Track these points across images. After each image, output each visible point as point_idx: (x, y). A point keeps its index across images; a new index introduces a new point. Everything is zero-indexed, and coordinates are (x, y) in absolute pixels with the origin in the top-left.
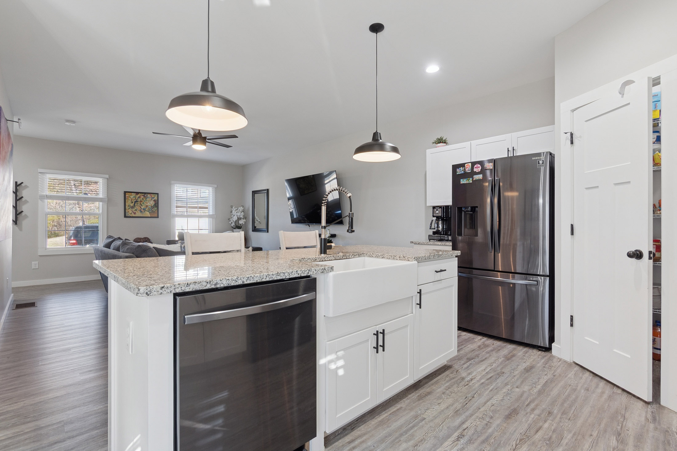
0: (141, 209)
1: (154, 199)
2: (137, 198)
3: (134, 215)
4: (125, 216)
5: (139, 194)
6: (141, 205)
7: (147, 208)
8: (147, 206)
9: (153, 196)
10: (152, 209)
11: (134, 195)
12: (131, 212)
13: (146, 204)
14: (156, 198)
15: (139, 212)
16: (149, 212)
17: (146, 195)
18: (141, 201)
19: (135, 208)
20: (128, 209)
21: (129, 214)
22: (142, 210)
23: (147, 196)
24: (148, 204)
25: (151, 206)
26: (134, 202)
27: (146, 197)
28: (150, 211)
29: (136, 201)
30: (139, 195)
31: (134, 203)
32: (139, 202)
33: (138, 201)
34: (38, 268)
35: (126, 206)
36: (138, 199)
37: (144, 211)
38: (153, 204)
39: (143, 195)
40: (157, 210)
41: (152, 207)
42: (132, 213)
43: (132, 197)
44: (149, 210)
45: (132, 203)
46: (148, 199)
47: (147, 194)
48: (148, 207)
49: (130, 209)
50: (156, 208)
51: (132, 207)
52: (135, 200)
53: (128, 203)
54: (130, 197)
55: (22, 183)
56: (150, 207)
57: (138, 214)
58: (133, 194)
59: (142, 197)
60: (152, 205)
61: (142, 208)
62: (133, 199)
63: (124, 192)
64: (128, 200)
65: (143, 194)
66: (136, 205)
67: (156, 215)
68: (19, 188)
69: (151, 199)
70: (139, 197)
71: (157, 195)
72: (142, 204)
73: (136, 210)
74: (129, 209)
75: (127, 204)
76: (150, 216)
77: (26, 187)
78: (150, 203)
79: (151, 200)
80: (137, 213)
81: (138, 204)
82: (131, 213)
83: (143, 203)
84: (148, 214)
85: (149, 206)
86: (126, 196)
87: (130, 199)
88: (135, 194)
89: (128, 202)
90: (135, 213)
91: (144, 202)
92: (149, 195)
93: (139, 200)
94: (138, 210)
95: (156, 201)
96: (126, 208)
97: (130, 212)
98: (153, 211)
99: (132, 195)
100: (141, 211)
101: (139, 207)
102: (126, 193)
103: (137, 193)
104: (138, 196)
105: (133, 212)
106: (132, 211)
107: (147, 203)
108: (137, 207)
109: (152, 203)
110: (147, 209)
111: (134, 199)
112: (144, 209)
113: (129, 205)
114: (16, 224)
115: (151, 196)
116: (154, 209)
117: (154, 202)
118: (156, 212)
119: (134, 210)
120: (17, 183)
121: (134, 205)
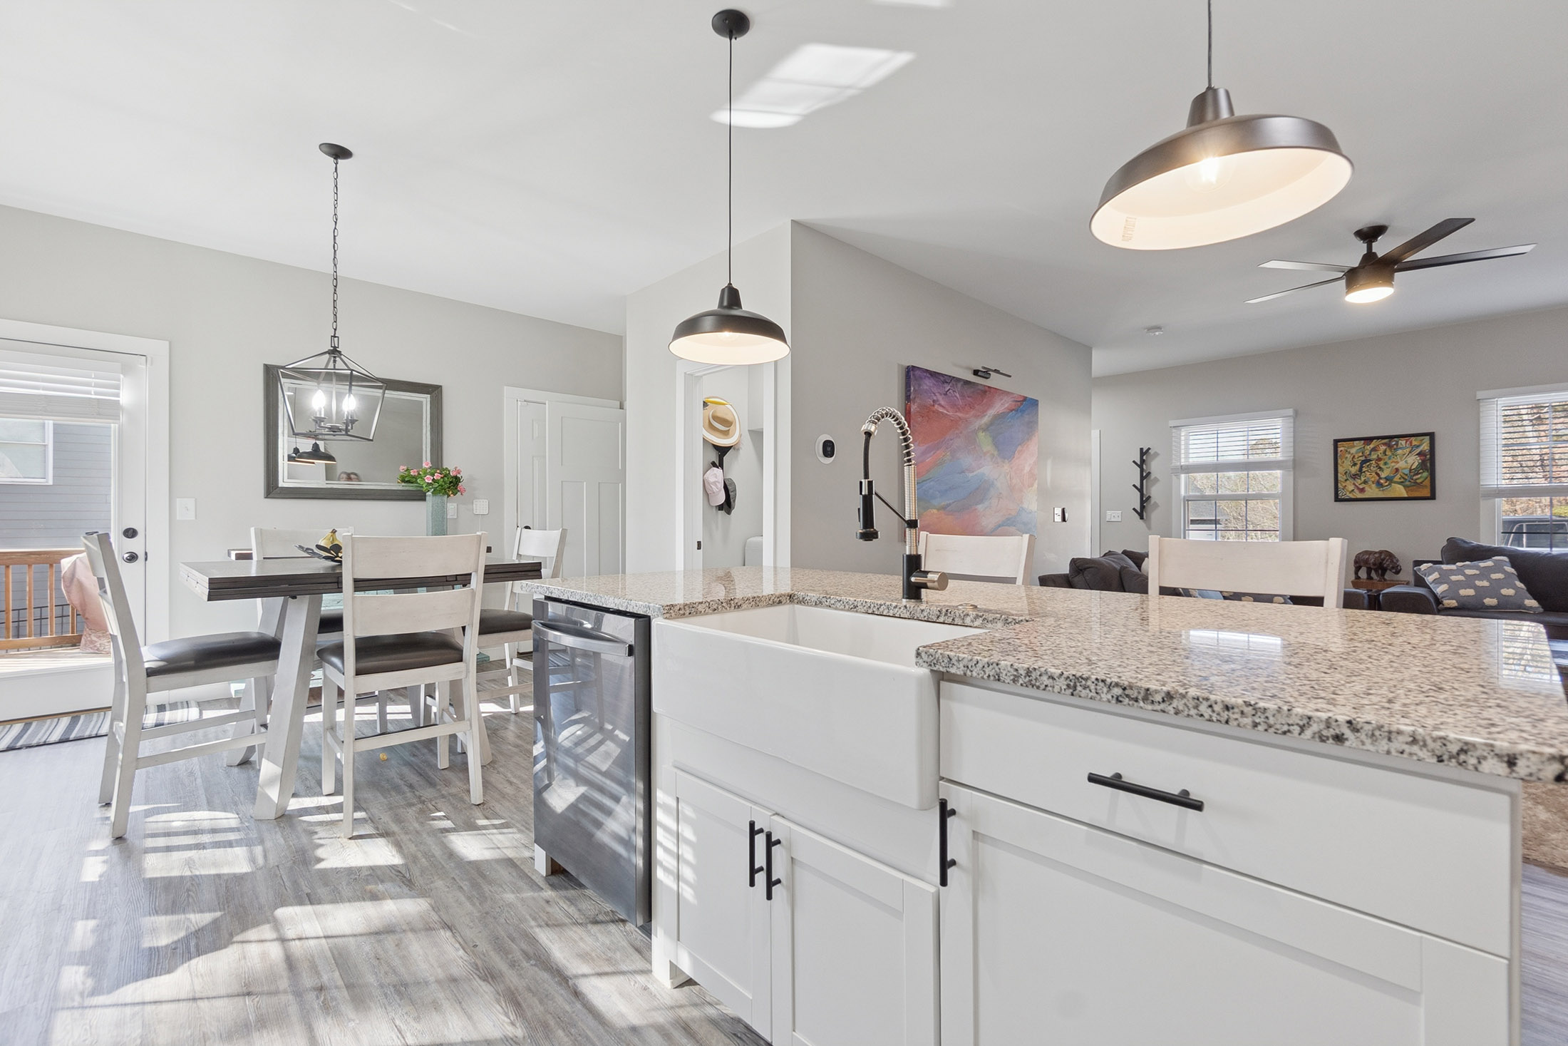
0: (1381, 478)
1: (1417, 451)
2: (1367, 452)
3: (1359, 496)
4: (1337, 499)
5: (1375, 441)
6: (1380, 468)
7: (1398, 476)
8: (1397, 470)
9: (1414, 443)
10: (1414, 478)
11: (1359, 444)
12: (1351, 487)
13: (1393, 464)
14: (1425, 446)
15: (1374, 486)
16: (1405, 487)
17: (1394, 443)
18: (1379, 459)
19: (1363, 479)
20: (1343, 480)
21: (1348, 494)
22: (1382, 481)
23: (1397, 444)
24: (1401, 464)
25: (1410, 470)
26: (1359, 462)
27: (1395, 446)
28: (1407, 483)
29: (1366, 461)
30: (1375, 443)
31: (1358, 466)
32: (1373, 462)
33: (1370, 460)
35: (1339, 475)
36: (1370, 454)
37: (1390, 484)
38: (1416, 464)
39: (1384, 444)
40: (1429, 478)
41: (1414, 472)
42: (1356, 490)
43: (1353, 451)
44: (1402, 480)
45: (1355, 464)
46: (1400, 452)
47: (1396, 439)
48: (1400, 473)
49: (1348, 482)
50: (1426, 474)
51: (1355, 476)
52: (1363, 458)
53: (1345, 466)
54: (1349, 453)
55: (1149, 449)
56: (1407, 472)
57: (1372, 491)
58: (1356, 442)
59: (1383, 448)
60: (1414, 467)
61: (1383, 475)
62: (1356, 457)
63: (1334, 440)
64: (1344, 460)
65: (1386, 441)
66: (1364, 469)
67: (1427, 493)
68: (1146, 457)
69: (1408, 450)
70: (1374, 449)
71: (1427, 438)
72: (1381, 466)
73: (1365, 482)
74: (1346, 480)
75: (1340, 469)
76: (1406, 496)
77: (1156, 454)
78: (1406, 462)
79: (1410, 452)
80: (1367, 488)
81: (1372, 468)
82: (1353, 491)
83: (1386, 464)
84: (1400, 491)
85: (1404, 469)
86: (1339, 449)
87: (1348, 456)
88: (1363, 442)
89: (1344, 465)
90: (1362, 490)
91: (1389, 462)
92: (1402, 442)
93: (1374, 456)
94: (1370, 483)
95: (1425, 456)
96: (1339, 479)
97: (1349, 488)
98: (1415, 483)
99: (1354, 447)
100: (1379, 485)
101: (1374, 474)
102: (1339, 443)
103: (1368, 440)
104: (1372, 446)
105: (1358, 488)
106: (1354, 484)
107: (1397, 462)
108: (1369, 475)
109: (1414, 461)
110: (1397, 479)
111: (1361, 454)
112: (1387, 479)
113: (1346, 472)
114: (1142, 518)
115: (1411, 443)
116: (1419, 476)
117: (1418, 458)
118: (1427, 482)
119: (1358, 482)
120: (1141, 449)
121: (1360, 470)
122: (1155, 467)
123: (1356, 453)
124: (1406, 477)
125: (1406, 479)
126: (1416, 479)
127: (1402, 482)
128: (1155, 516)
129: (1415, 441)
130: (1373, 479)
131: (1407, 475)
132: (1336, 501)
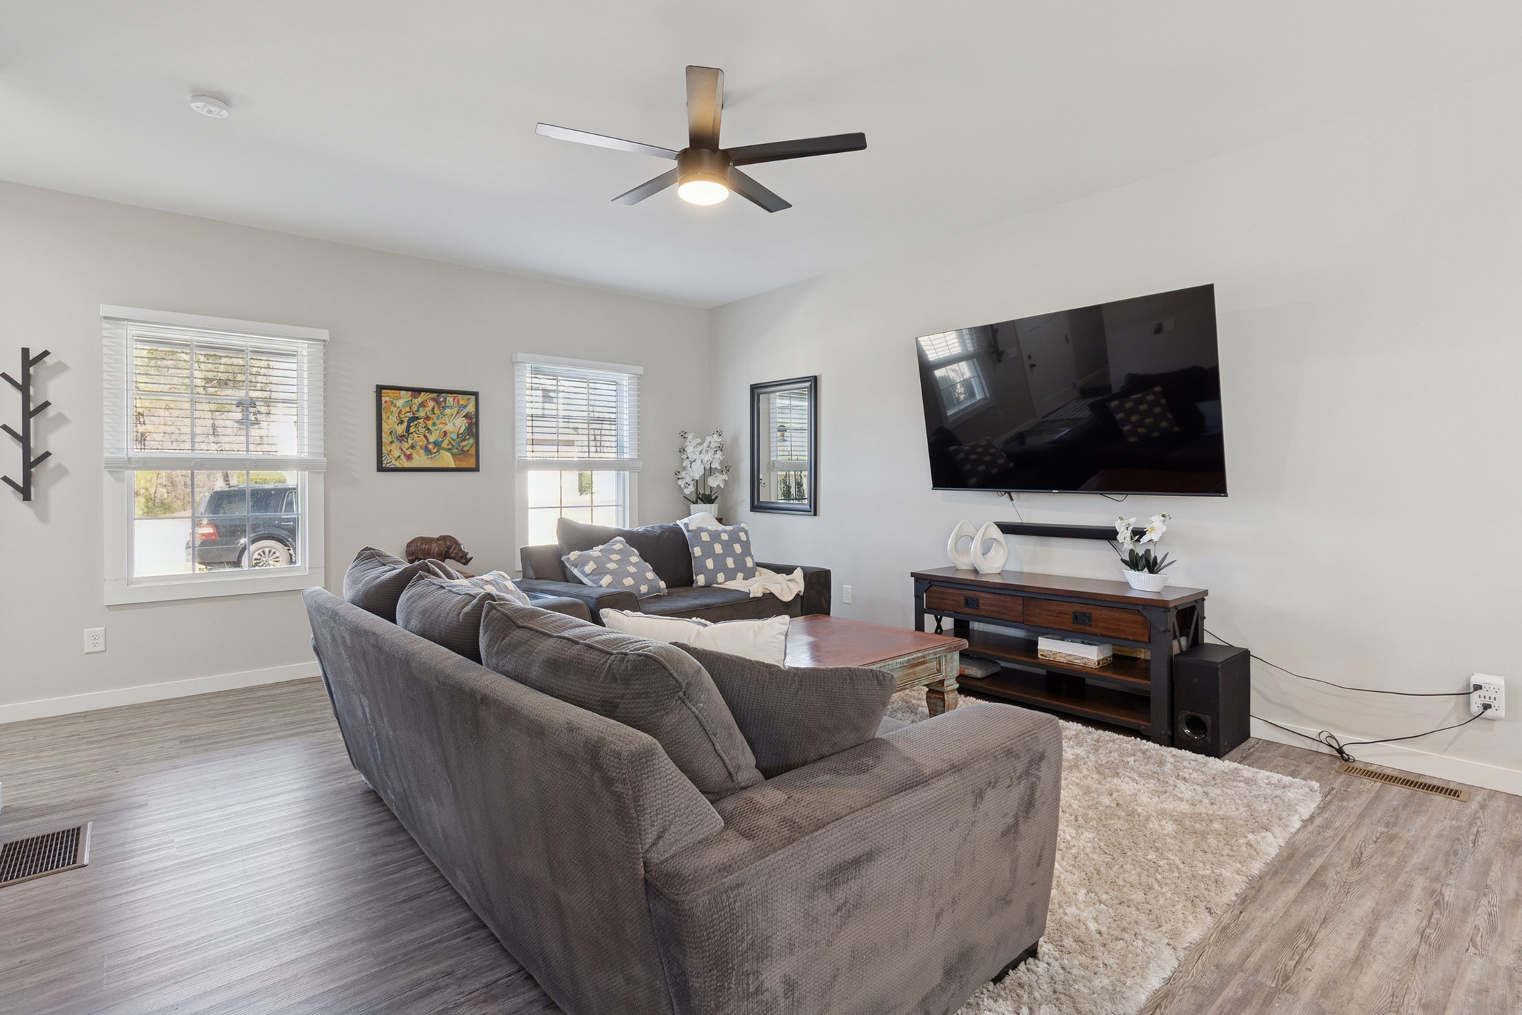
0: (429, 443)
1: (465, 412)
2: (415, 408)
3: (407, 464)
4: (381, 468)
5: (423, 393)
6: (428, 429)
7: (446, 441)
8: (445, 433)
9: (462, 402)
10: (462, 444)
11: (406, 396)
12: (397, 453)
13: (442, 426)
14: (471, 408)
15: (422, 452)
16: (453, 455)
17: (442, 399)
18: (428, 418)
19: (410, 442)
20: (388, 443)
21: (393, 461)
22: (431, 447)
23: (445, 401)
24: (449, 427)
25: (458, 435)
26: (406, 420)
27: (443, 404)
28: (455, 451)
29: (414, 419)
30: (423, 396)
31: (405, 424)
32: (421, 421)
33: (417, 418)
34: (103, 649)
35: (384, 435)
36: (418, 411)
37: (438, 451)
38: (463, 428)
39: (433, 399)
40: (474, 446)
41: (462, 437)
42: (402, 457)
43: (400, 403)
44: (450, 446)
45: (402, 422)
46: (447, 411)
47: (444, 395)
48: (448, 437)
49: (394, 445)
50: (472, 441)
51: (402, 438)
52: (410, 415)
53: (390, 423)
54: (395, 405)
55: (46, 353)
56: (454, 436)
57: (420, 460)
58: (403, 393)
59: (431, 404)
60: (461, 431)
61: (432, 439)
62: (403, 412)
63: (377, 386)
64: (389, 414)
65: (434, 395)
66: (412, 430)
67: (472, 464)
68: (35, 370)
69: (456, 410)
70: (422, 405)
71: (473, 397)
72: (431, 428)
73: (413, 447)
74: (392, 442)
75: (385, 427)
76: (454, 466)
77: (61, 367)
78: (454, 424)
79: (458, 413)
80: (415, 455)
81: (420, 428)
82: (399, 456)
83: (434, 424)
84: (447, 460)
85: (451, 433)
86: (384, 399)
87: (393, 409)
88: (410, 393)
89: (389, 421)
90: (409, 457)
91: (437, 422)
92: (450, 399)
93: (422, 414)
94: (418, 448)
95: (471, 419)
96: (384, 440)
97: (394, 453)
98: (463, 450)
99: (400, 398)
100: (428, 451)
101: (422, 436)
102: (383, 391)
103: (417, 391)
104: (420, 400)
105: (405, 454)
106: (401, 448)
107: (445, 424)
108: (417, 438)
109: (460, 424)
110: (445, 445)
111: (408, 409)
112: (436, 444)
113: (392, 432)
114: (27, 497)
115: (458, 401)
116: (466, 442)
117: (465, 421)
118: (473, 451)
119: (406, 445)
120: (25, 352)
121: (408, 430)
122: (54, 391)
123: (403, 406)
124: (454, 443)
125: (453, 446)
126: (463, 446)
127: (450, 449)
129: (463, 400)
130: (421, 443)
131: (454, 440)
132: (378, 471)
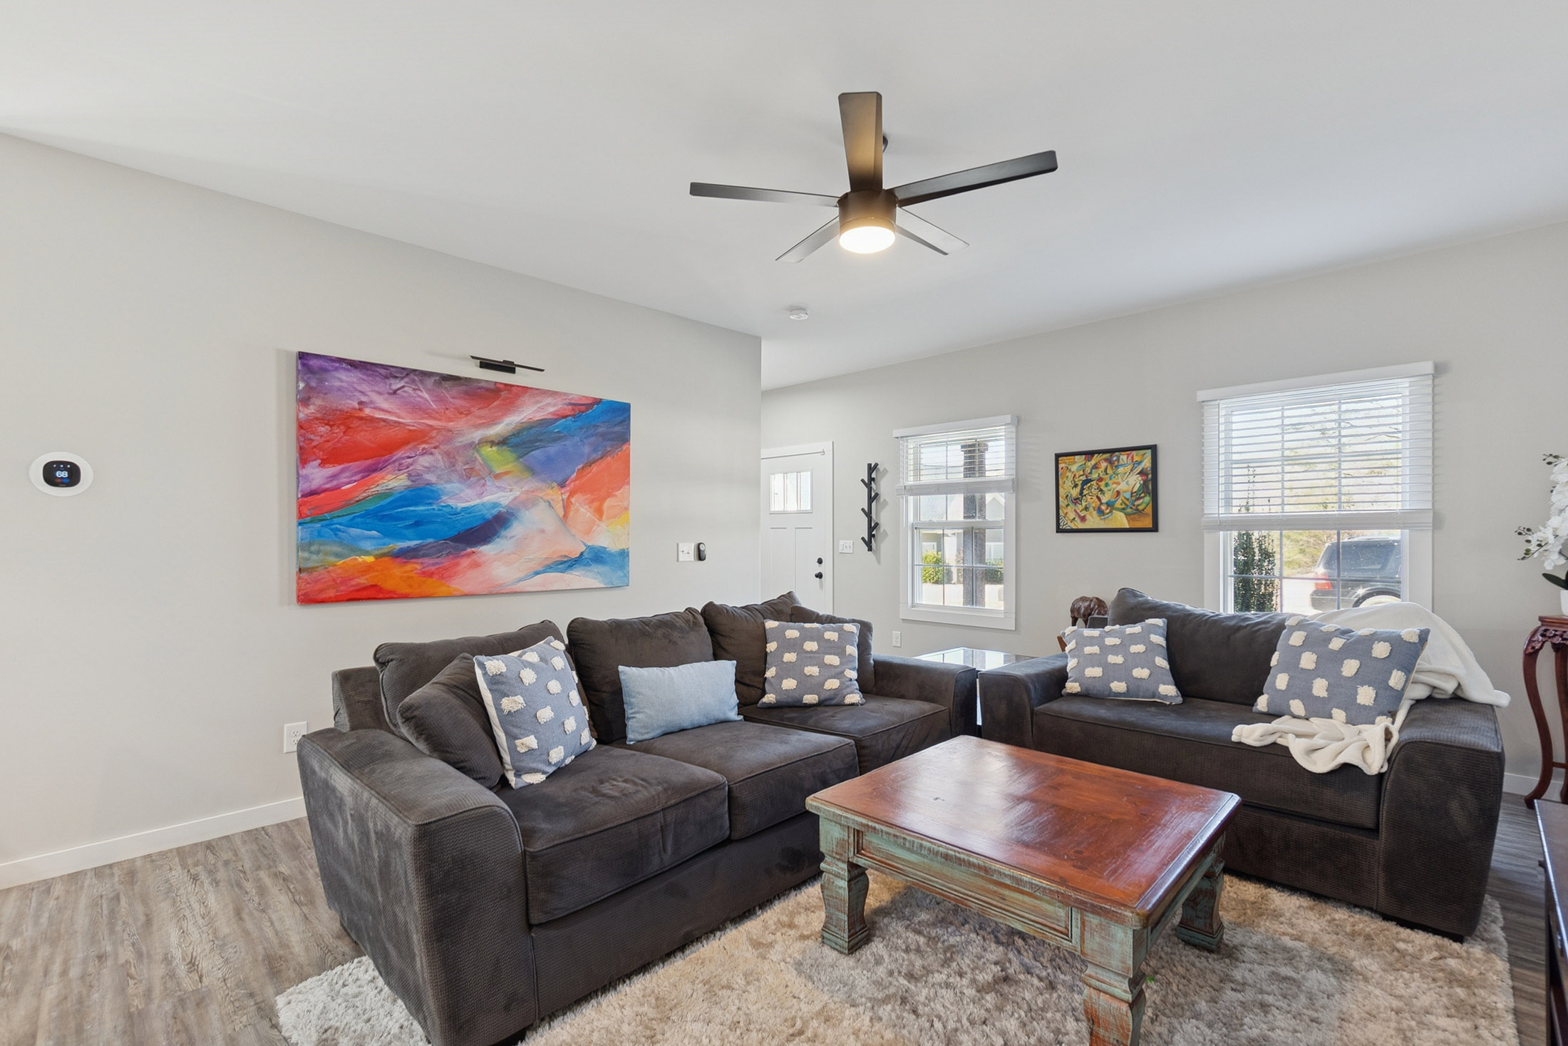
0: (1101, 504)
1: (1139, 468)
2: (1088, 470)
3: (1081, 526)
4: (1059, 530)
5: (1096, 455)
6: (1101, 490)
7: (1119, 501)
8: (1118, 493)
9: (1136, 458)
10: (1136, 503)
11: (1080, 460)
12: (1072, 515)
13: (1114, 486)
14: (1147, 463)
15: (1095, 513)
16: (1127, 515)
17: (1115, 458)
18: (1100, 479)
19: (1084, 504)
20: (1064, 506)
21: (1069, 523)
22: (1103, 507)
23: (1118, 460)
24: (1122, 487)
25: (1132, 493)
26: (1080, 483)
27: (1116, 463)
28: (1129, 510)
29: (1087, 481)
30: (1096, 458)
31: (1079, 487)
32: (1094, 483)
33: (1091, 481)
34: (900, 645)
35: (1061, 499)
36: (1091, 473)
37: (1111, 512)
38: (1138, 485)
39: (1106, 460)
40: (1151, 504)
41: (1136, 496)
42: (1077, 519)
43: (1074, 468)
44: (1124, 506)
45: (1076, 486)
46: (1121, 470)
47: (1117, 453)
48: (1121, 497)
49: (1069, 507)
50: (1148, 499)
51: (1076, 501)
52: (1084, 478)
53: (1067, 488)
54: (1070, 470)
55: (878, 464)
56: (1128, 495)
57: (1093, 521)
58: (1077, 457)
59: (1104, 465)
60: (1135, 490)
61: (1104, 500)
62: (1077, 476)
63: (1056, 454)
64: (1065, 479)
65: (1107, 455)
66: (1085, 492)
67: (1148, 523)
68: (874, 475)
69: (1130, 467)
70: (1095, 467)
71: (1149, 452)
72: (1102, 488)
73: (1086, 509)
74: (1068, 505)
75: (1061, 490)
76: (1128, 527)
78: (1127, 483)
79: (1131, 471)
80: (1088, 517)
81: (1093, 490)
82: (1074, 519)
83: (1107, 485)
84: (1121, 520)
85: (1125, 492)
86: (1060, 466)
87: (1069, 474)
88: (1084, 456)
89: (1065, 486)
90: (1083, 519)
91: (1110, 482)
92: (1124, 457)
93: (1095, 476)
94: (1091, 509)
95: (1147, 475)
96: (1061, 504)
97: (1070, 515)
98: (1137, 510)
99: (1075, 463)
100: (1101, 512)
101: (1095, 498)
102: (1060, 459)
103: (1089, 454)
104: (1093, 462)
105: (1079, 516)
106: (1075, 511)
107: (1118, 484)
108: (1090, 500)
109: (1135, 481)
110: (1118, 505)
111: (1081, 473)
112: (1109, 504)
113: (1067, 496)
114: (870, 549)
115: (1132, 458)
116: (1141, 501)
117: (1140, 478)
118: (1149, 510)
119: (1080, 507)
120: (869, 465)
121: (1081, 493)
122: (884, 487)
123: (1077, 470)
124: (1127, 503)
125: (1127, 505)
126: (1138, 505)
127: (1124, 509)
128: (884, 545)
129: (1137, 456)
130: (1094, 505)
131: (1128, 500)
132: (1057, 532)
